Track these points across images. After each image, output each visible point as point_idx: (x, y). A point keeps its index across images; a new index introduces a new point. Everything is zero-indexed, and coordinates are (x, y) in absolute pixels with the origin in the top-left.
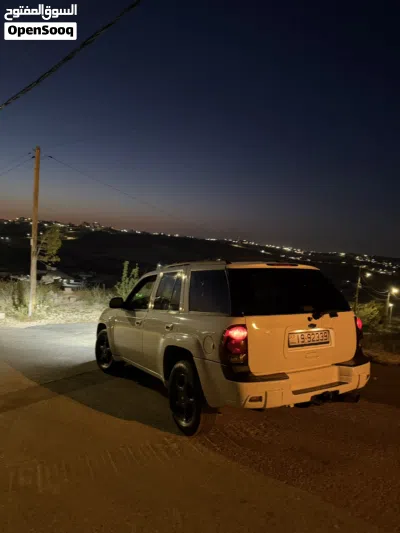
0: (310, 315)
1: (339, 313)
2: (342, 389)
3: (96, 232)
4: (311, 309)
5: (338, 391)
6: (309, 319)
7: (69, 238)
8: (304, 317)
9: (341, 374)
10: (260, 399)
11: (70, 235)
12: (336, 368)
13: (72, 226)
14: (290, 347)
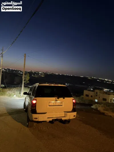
0: (56, 98)
1: (65, 98)
2: (63, 119)
3: (50, 74)
4: (57, 96)
5: (61, 119)
6: (56, 99)
7: (43, 76)
8: (54, 98)
9: (65, 114)
10: (37, 118)
11: (43, 75)
12: (64, 113)
13: (43, 73)
14: (49, 106)
